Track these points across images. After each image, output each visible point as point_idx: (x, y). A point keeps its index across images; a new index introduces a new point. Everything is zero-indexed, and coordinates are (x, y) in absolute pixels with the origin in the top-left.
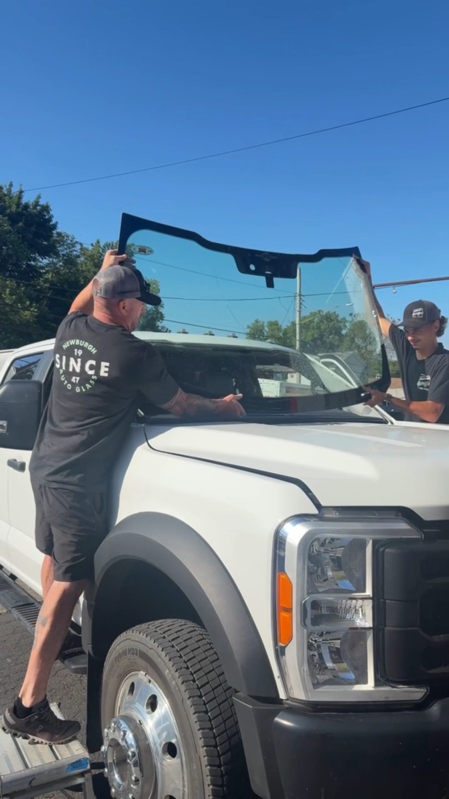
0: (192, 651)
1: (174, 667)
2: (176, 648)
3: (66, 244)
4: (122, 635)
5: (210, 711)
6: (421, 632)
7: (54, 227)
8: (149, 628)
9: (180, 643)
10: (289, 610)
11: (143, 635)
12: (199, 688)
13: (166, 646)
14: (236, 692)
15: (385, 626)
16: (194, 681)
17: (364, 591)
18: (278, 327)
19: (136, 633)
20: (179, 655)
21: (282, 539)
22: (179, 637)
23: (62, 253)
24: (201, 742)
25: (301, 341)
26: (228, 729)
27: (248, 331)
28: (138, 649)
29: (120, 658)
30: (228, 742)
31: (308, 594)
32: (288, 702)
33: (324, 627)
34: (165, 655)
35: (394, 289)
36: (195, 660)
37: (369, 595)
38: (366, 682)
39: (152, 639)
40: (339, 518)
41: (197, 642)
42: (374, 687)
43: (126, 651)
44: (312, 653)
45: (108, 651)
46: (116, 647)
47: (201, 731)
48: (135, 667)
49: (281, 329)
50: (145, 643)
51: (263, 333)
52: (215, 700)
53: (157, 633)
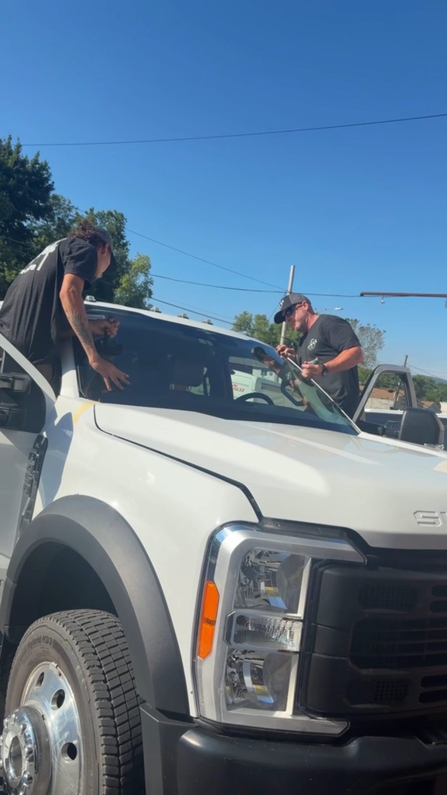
0: (109, 648)
1: (86, 664)
2: (92, 643)
3: (62, 207)
4: (39, 620)
5: (117, 716)
6: (350, 663)
7: (51, 188)
8: (67, 617)
9: (98, 638)
10: (212, 623)
11: (60, 624)
12: (109, 690)
13: (81, 640)
14: (144, 701)
15: (314, 652)
16: (105, 681)
17: (296, 612)
18: (265, 321)
19: (53, 621)
20: (94, 651)
21: (215, 544)
22: (97, 631)
23: (58, 216)
24: (102, 749)
25: (285, 338)
26: (134, 738)
27: (235, 321)
28: (53, 638)
29: (34, 644)
30: (131, 752)
31: (235, 607)
32: (198, 720)
33: (247, 645)
34: (78, 649)
35: (383, 299)
36: (110, 659)
37: (300, 617)
38: (284, 709)
39: (68, 631)
40: (280, 530)
41: (116, 639)
42: (291, 715)
43: (40, 638)
44: (230, 670)
45: (23, 635)
46: (31, 632)
47: (104, 737)
48: (47, 657)
49: (268, 324)
50: (60, 633)
51: (250, 326)
52: (124, 705)
53: (75, 624)
